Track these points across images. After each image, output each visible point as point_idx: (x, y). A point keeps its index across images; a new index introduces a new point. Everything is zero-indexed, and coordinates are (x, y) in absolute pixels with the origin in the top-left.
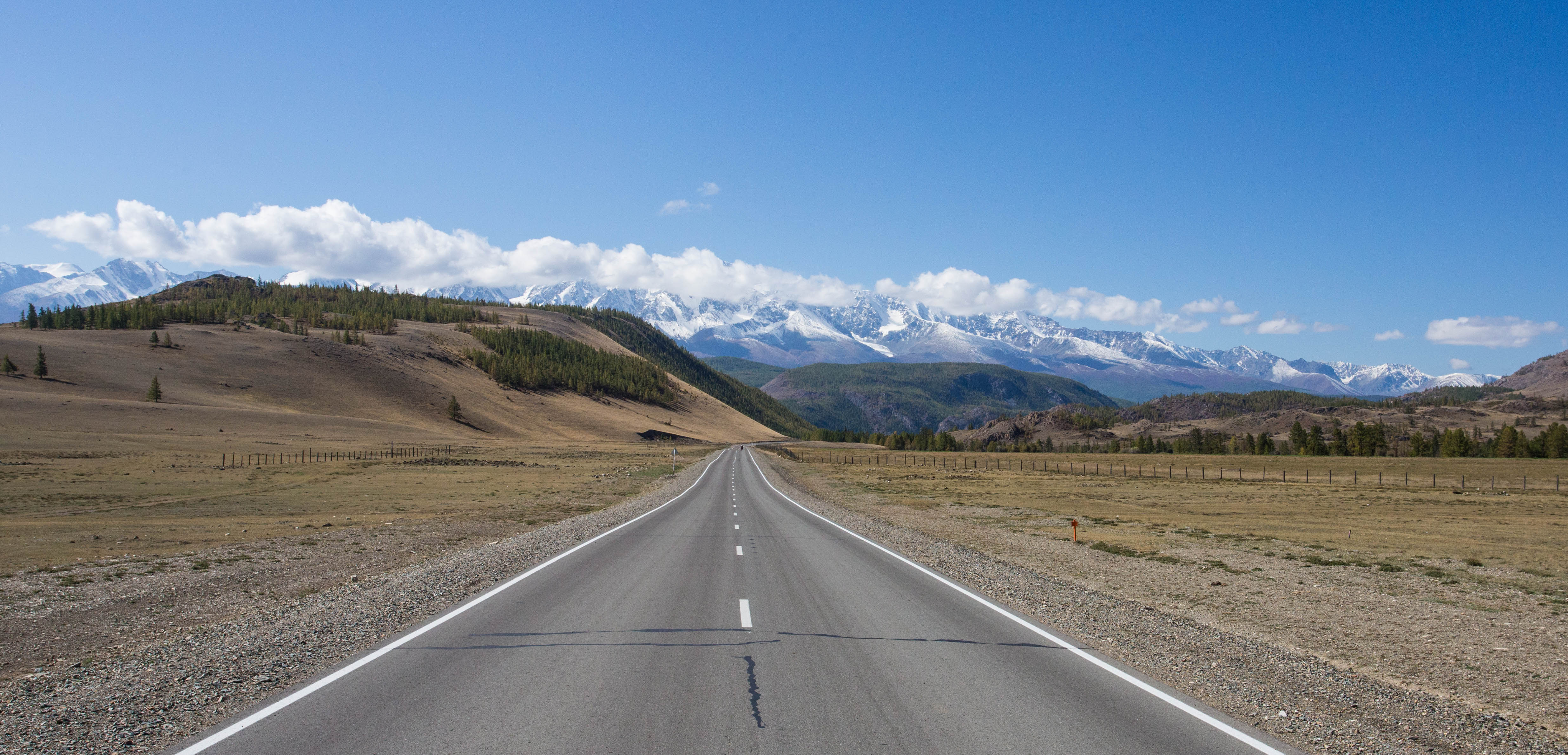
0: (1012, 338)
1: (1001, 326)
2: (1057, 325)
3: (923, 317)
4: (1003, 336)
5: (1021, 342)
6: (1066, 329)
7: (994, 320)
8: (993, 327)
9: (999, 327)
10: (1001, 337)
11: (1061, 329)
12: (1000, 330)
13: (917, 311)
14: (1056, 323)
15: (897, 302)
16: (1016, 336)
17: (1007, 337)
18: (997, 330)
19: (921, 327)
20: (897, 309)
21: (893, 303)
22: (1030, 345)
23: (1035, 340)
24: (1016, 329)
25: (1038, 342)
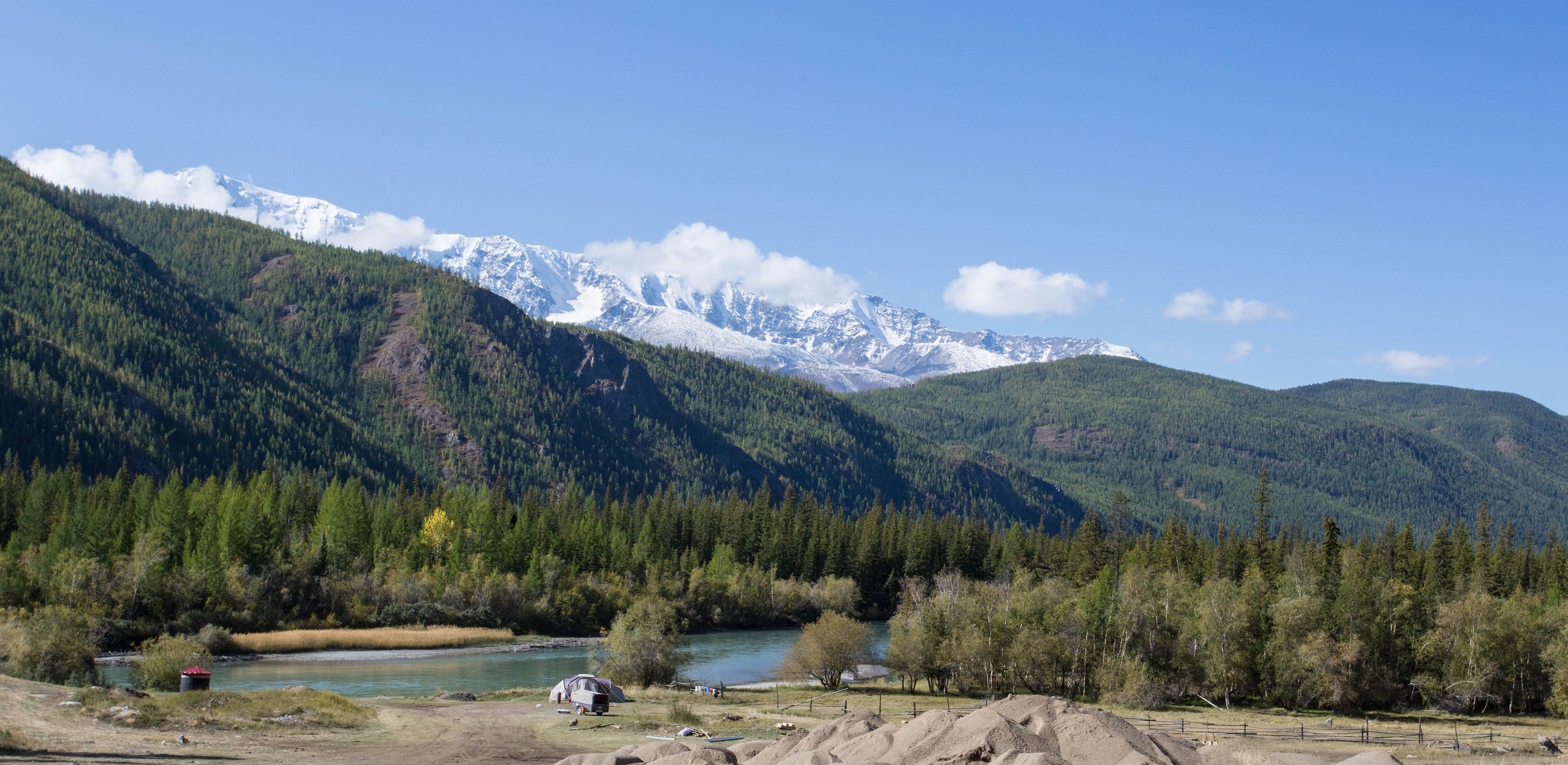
0: (835, 348)
1: (817, 324)
2: (935, 325)
3: (650, 302)
4: (817, 343)
5: (850, 353)
6: (951, 333)
7: (805, 312)
8: (801, 325)
9: (812, 326)
10: (814, 345)
11: (943, 334)
12: (814, 331)
13: (638, 289)
14: (932, 321)
15: (599, 271)
16: (842, 344)
17: (826, 346)
18: (808, 331)
19: (631, 316)
20: (597, 284)
21: (591, 272)
22: (866, 359)
23: (878, 351)
24: (845, 329)
25: (884, 355)
